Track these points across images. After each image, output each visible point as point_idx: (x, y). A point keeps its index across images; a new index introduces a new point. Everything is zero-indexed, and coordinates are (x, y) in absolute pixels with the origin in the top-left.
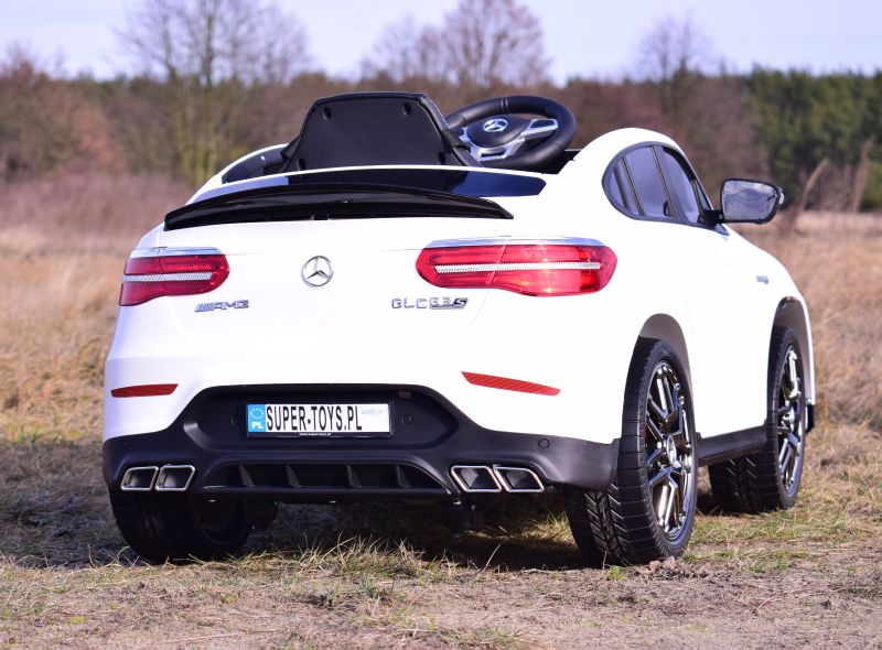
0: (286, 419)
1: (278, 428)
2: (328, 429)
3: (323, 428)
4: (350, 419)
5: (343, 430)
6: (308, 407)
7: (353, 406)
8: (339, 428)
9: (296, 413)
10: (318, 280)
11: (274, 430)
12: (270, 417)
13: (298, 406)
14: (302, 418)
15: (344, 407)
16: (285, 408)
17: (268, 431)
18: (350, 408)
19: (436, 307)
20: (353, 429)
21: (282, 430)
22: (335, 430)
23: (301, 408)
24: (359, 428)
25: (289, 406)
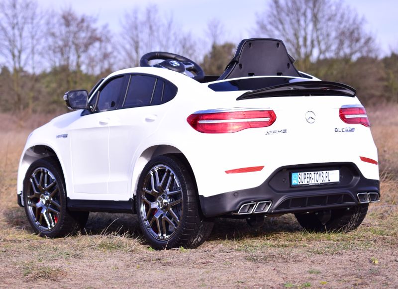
0: (305, 178)
1: (302, 182)
2: (319, 182)
3: (317, 181)
4: (326, 177)
5: (324, 182)
6: (312, 173)
7: (328, 171)
8: (323, 181)
9: (308, 176)
10: (311, 121)
11: (301, 183)
12: (300, 178)
13: (309, 173)
14: (310, 178)
15: (324, 172)
16: (305, 174)
17: (299, 184)
18: (327, 173)
19: (347, 131)
20: (328, 181)
21: (303, 183)
22: (321, 182)
23: (310, 174)
24: (329, 180)
25: (306, 173)
